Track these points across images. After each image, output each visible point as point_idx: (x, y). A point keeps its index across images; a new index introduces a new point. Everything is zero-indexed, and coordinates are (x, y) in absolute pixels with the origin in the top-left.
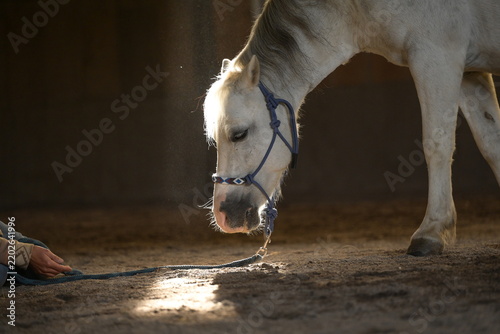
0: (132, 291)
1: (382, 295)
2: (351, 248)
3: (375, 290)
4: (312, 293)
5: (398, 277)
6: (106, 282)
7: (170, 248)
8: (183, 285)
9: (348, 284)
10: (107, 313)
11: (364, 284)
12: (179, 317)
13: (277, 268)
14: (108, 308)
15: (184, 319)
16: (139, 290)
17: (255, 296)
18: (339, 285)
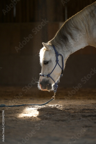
0: (18, 111)
1: (89, 116)
2: (83, 102)
3: (88, 114)
4: (70, 114)
5: (95, 111)
6: (12, 108)
7: (31, 99)
8: (33, 110)
9: (80, 112)
10: (11, 117)
11: (85, 112)
12: (31, 119)
13: (61, 106)
14: (11, 115)
15: (32, 120)
16: (20, 111)
17: (53, 114)
18: (77, 112)
